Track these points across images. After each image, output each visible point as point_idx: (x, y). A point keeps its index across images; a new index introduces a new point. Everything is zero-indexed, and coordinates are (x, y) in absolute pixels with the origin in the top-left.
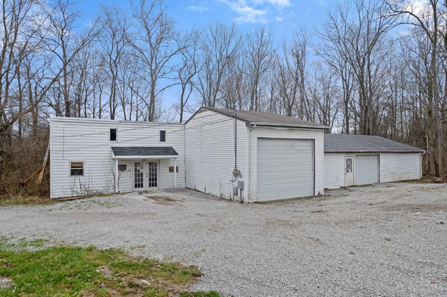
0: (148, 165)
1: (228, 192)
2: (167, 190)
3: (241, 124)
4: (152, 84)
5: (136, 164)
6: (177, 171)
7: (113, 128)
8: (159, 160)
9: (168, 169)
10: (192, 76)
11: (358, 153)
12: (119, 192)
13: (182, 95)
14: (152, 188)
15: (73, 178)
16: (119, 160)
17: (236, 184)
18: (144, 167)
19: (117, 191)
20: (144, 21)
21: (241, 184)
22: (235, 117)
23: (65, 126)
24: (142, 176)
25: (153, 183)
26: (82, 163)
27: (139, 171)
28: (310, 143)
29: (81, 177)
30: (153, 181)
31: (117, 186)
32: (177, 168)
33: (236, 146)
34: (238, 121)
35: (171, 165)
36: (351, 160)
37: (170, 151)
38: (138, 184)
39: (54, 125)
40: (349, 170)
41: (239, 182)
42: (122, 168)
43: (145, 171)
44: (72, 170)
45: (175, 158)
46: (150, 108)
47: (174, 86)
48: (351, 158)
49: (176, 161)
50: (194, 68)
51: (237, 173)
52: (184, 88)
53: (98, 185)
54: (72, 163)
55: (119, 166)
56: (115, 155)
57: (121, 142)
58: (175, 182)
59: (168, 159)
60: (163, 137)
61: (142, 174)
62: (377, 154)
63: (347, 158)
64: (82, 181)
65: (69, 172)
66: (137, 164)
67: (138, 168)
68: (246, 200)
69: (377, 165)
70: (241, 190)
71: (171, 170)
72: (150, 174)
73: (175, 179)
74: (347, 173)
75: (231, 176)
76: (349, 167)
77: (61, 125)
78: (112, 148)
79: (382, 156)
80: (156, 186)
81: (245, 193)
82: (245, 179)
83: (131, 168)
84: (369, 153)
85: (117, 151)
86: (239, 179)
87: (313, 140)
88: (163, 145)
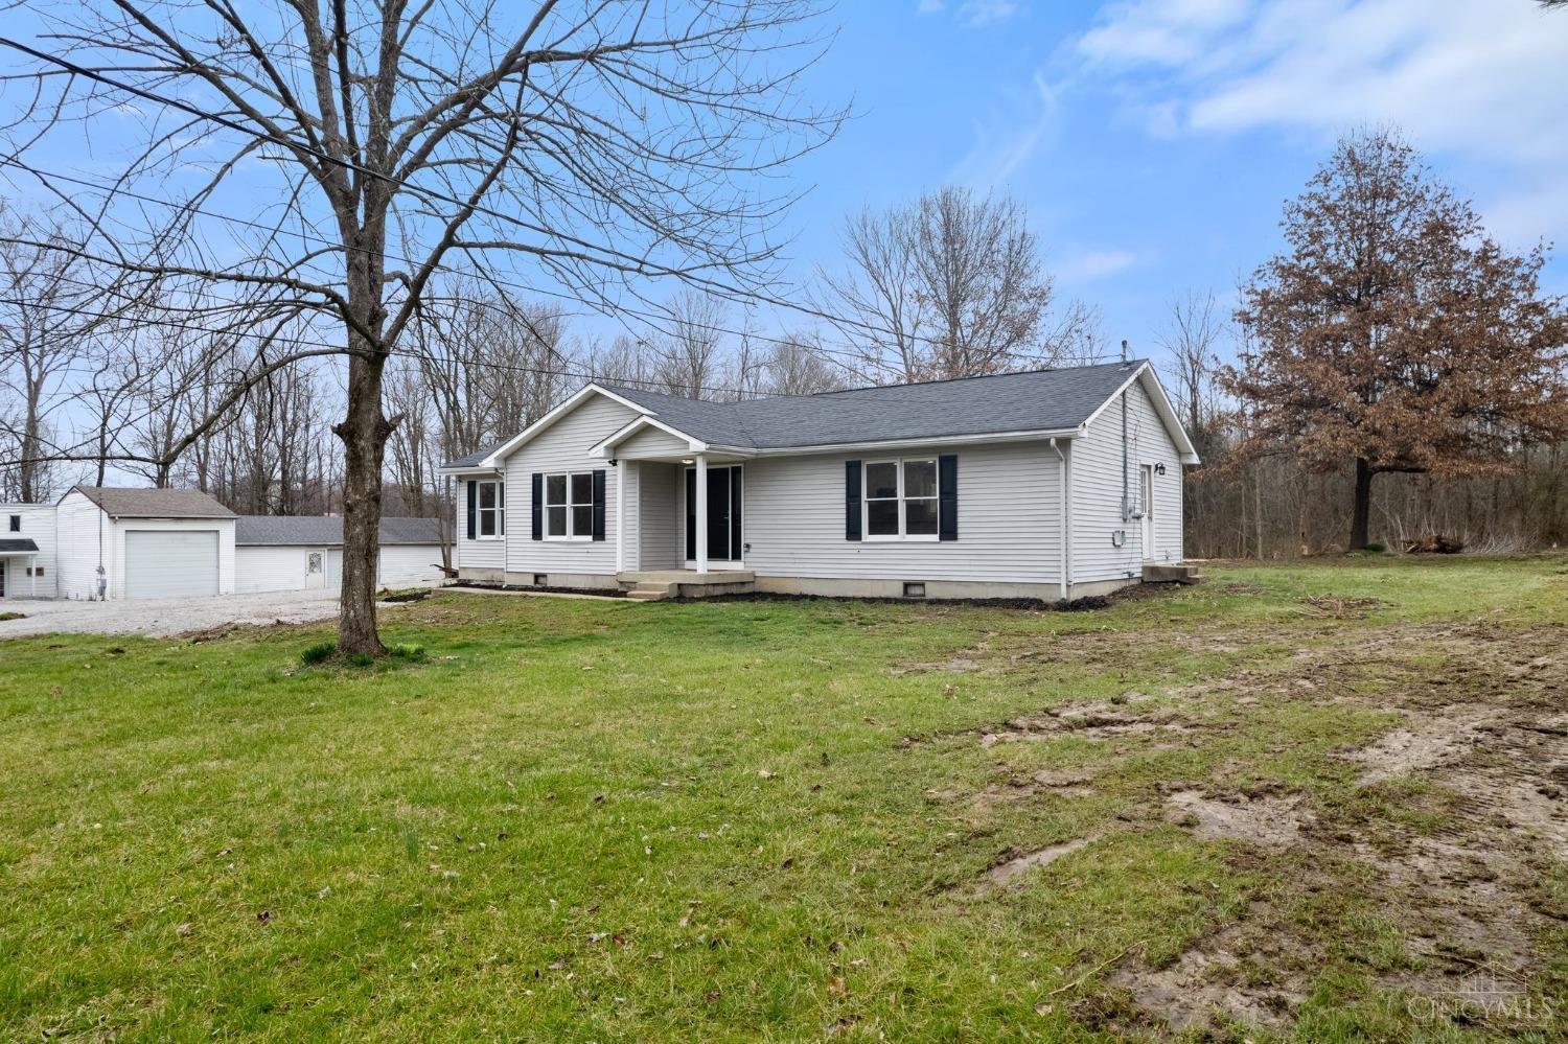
3: (105, 514)
6: (39, 574)
8: (8, 559)
9: (22, 571)
11: (331, 547)
22: (100, 506)
28: (213, 535)
33: (101, 541)
34: (103, 511)
35: (30, 565)
36: (318, 555)
37: (29, 545)
40: (315, 569)
45: (34, 555)
48: (318, 553)
49: (36, 560)
51: (101, 571)
58: (33, 588)
59: (25, 557)
60: (15, 524)
63: (310, 553)
71: (28, 572)
73: (36, 586)
74: (311, 574)
76: (314, 565)
80: (2, 595)
82: (107, 576)
87: (217, 531)
88: (15, 536)
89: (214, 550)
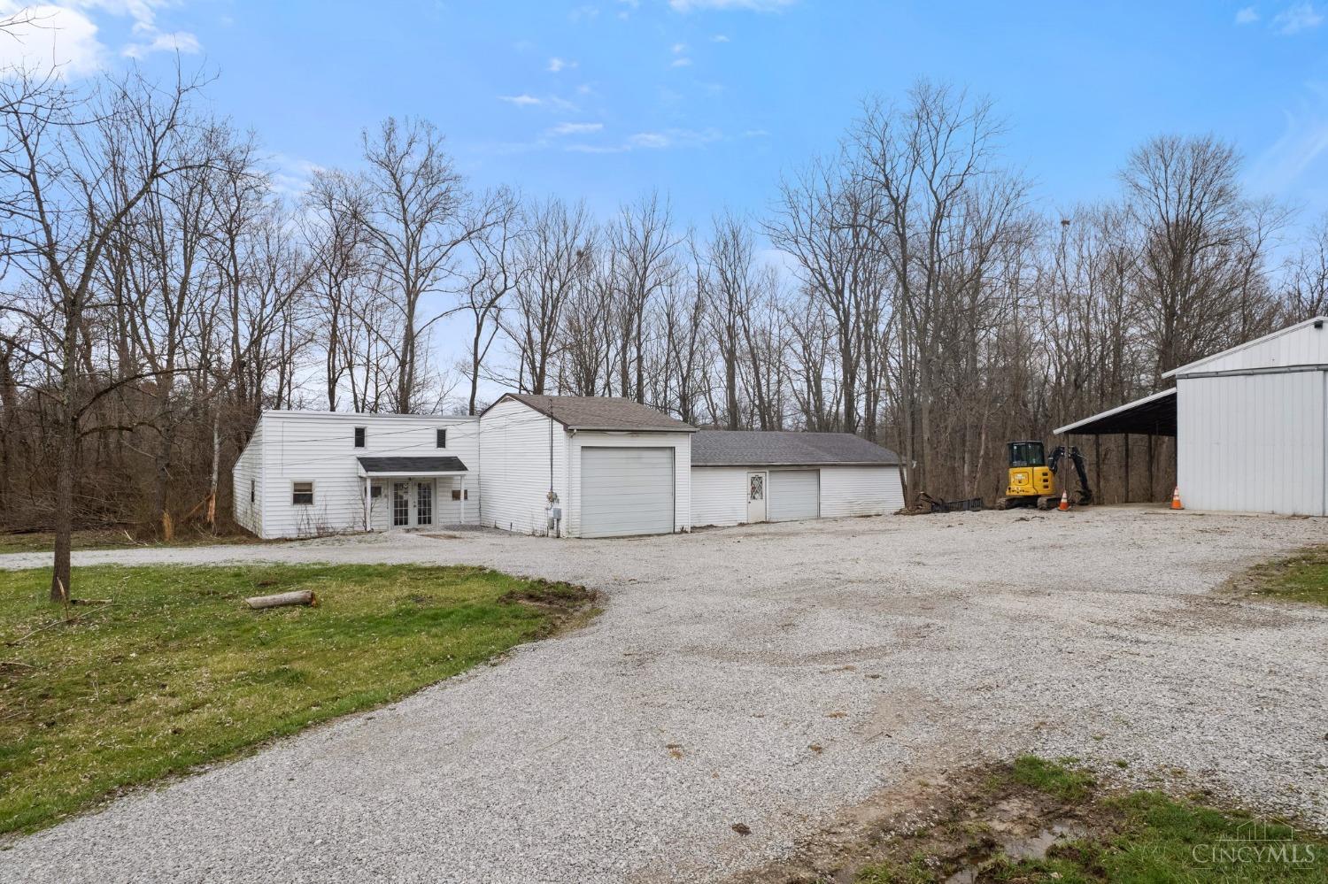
0: (416, 488)
1: (541, 523)
2: (448, 528)
3: (558, 427)
4: (409, 311)
5: (396, 485)
6: (466, 498)
7: (359, 426)
8: (435, 479)
9: (450, 495)
10: (498, 296)
11: (774, 468)
12: (372, 531)
13: (477, 339)
14: (422, 526)
15: (299, 507)
16: (373, 479)
17: (551, 514)
18: (410, 490)
19: (368, 529)
20: (392, 174)
21: (558, 512)
22: (551, 416)
23: (285, 424)
24: (406, 505)
25: (425, 518)
26: (310, 484)
27: (401, 497)
28: (667, 454)
29: (309, 507)
30: (424, 514)
31: (368, 520)
32: (466, 492)
33: (552, 459)
34: (555, 422)
35: (456, 487)
36: (760, 478)
37: (454, 464)
38: (400, 519)
39: (269, 424)
40: (757, 496)
41: (555, 510)
42: (376, 492)
43: (412, 498)
44: (295, 495)
45: (462, 476)
46: (402, 364)
47: (458, 312)
48: (760, 475)
49: (463, 482)
50: (502, 277)
51: (553, 498)
52: (481, 324)
53: (338, 521)
54: (295, 484)
55: (372, 488)
56: (367, 471)
57: (373, 449)
58: (463, 515)
59: (450, 478)
60: (441, 439)
61: (406, 502)
62: (815, 469)
63: (754, 475)
64: (310, 512)
65: (290, 498)
66: (399, 485)
67: (400, 493)
68: (563, 533)
69: (816, 487)
70: (558, 520)
71: (456, 495)
72: (420, 503)
73: (463, 511)
74: (753, 501)
75: (545, 502)
76: (756, 490)
77: (278, 423)
78: (359, 459)
79: (825, 474)
80: (430, 522)
81: (563, 526)
82: (562, 505)
83: (389, 492)
84: (797, 468)
85: (369, 463)
86: (556, 506)
87: (673, 449)
88: (441, 453)
89: (669, 472)
